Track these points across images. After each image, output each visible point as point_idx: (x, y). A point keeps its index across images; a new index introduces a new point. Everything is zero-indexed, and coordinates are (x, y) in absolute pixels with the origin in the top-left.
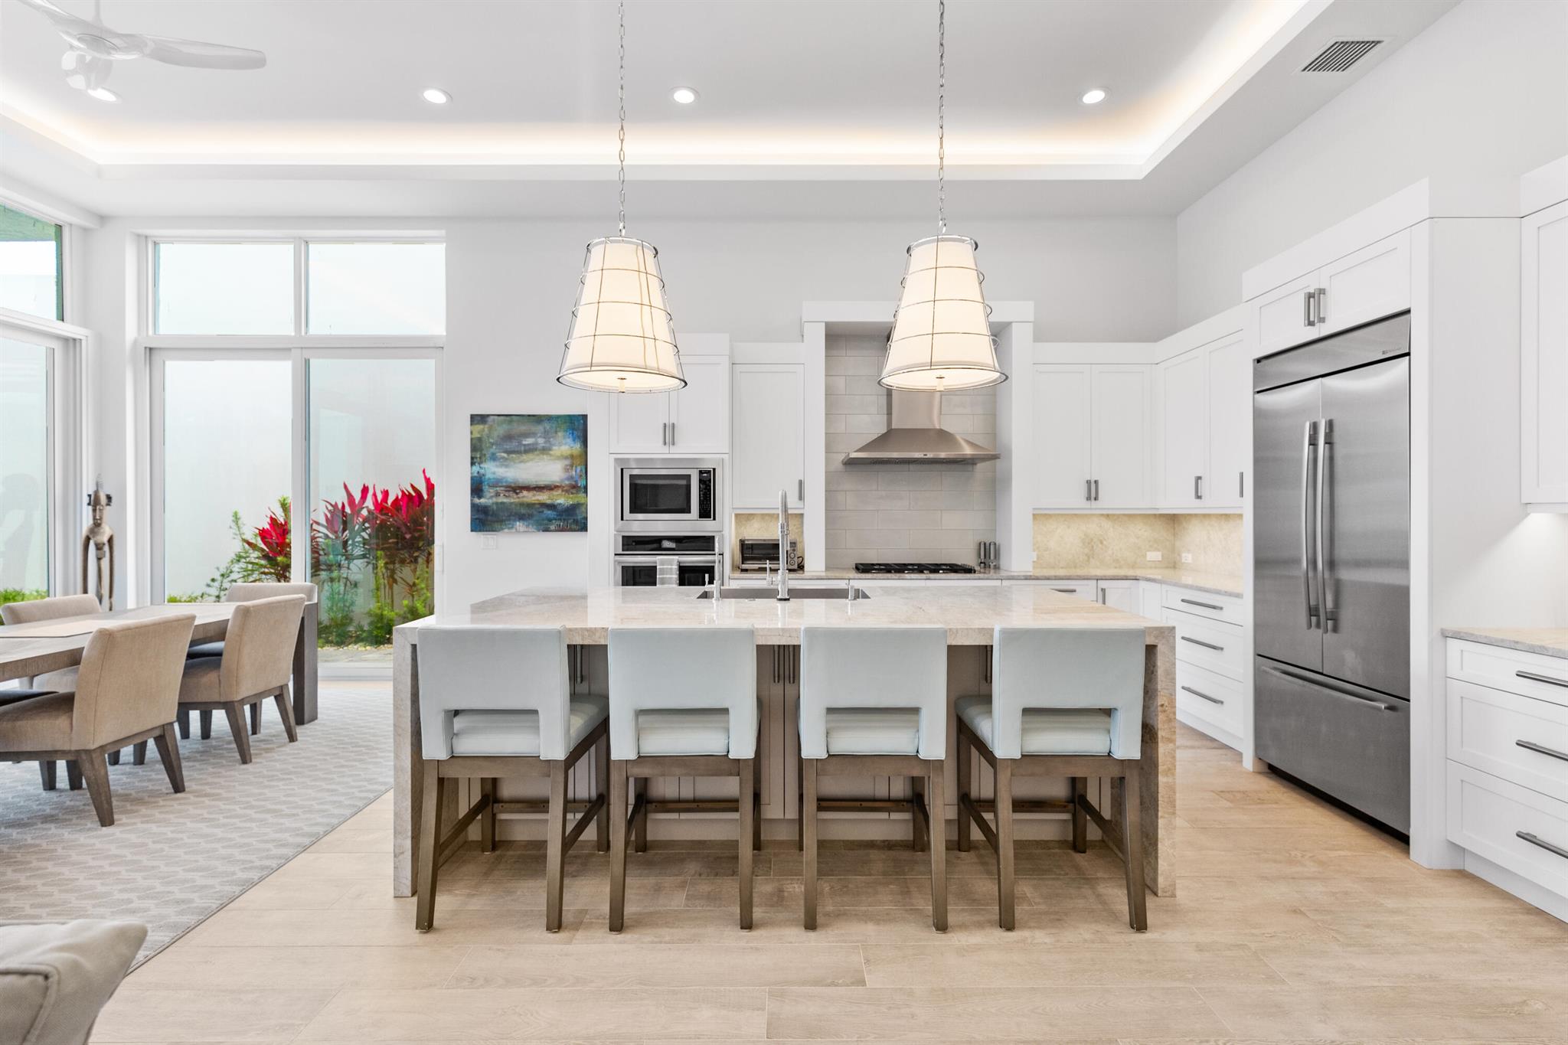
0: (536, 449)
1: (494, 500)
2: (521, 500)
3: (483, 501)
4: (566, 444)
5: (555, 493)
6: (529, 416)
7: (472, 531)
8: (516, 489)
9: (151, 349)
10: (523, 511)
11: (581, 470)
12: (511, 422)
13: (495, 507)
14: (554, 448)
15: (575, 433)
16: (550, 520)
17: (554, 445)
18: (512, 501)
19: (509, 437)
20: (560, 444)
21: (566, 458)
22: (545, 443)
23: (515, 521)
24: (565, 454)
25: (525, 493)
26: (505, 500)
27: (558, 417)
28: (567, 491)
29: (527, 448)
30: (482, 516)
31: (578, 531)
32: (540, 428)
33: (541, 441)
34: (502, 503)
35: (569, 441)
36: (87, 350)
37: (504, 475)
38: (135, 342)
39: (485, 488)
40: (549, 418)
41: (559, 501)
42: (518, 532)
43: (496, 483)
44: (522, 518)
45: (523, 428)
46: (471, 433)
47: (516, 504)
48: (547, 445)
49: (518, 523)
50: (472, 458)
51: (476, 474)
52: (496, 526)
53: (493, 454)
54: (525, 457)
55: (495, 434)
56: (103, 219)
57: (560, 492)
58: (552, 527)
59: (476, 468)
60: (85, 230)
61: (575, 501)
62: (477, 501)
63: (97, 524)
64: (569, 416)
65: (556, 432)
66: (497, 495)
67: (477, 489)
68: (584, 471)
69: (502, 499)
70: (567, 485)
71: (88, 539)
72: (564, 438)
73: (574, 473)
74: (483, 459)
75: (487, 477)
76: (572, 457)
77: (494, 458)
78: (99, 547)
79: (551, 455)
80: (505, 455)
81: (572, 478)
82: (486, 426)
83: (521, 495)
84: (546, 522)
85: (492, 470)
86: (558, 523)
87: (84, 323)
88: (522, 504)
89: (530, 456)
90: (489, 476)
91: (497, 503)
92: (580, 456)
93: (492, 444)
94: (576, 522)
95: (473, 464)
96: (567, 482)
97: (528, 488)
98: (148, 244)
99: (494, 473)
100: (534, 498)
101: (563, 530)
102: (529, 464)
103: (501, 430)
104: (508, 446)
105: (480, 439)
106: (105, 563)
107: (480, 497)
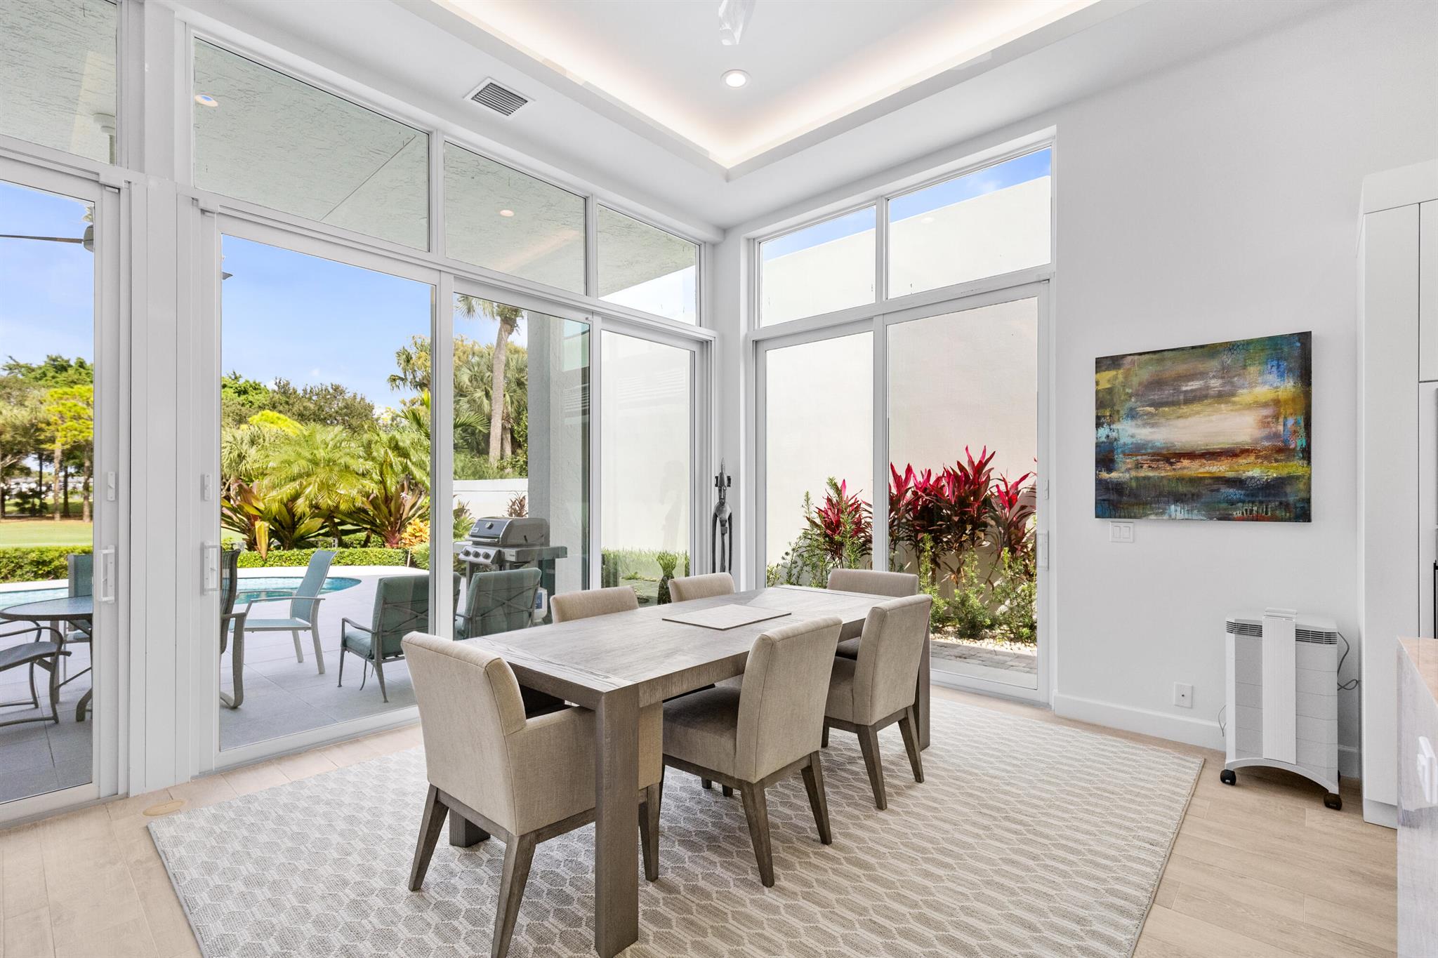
0: (1206, 397)
1: (1133, 473)
2: (1179, 473)
3: (1114, 475)
4: (1264, 383)
5: (1242, 461)
6: (1193, 348)
7: (1097, 517)
8: (1171, 456)
9: (756, 342)
10: (1182, 489)
11: (1296, 423)
12: (1163, 360)
13: (1134, 484)
14: (1240, 391)
15: (1284, 364)
16: (1232, 503)
17: (1242, 387)
18: (1163, 474)
19: (1157, 383)
20: (1252, 385)
21: (1265, 405)
22: (1223, 385)
23: (1168, 503)
24: (1263, 399)
25: (1186, 462)
26: (1151, 474)
27: (1248, 343)
28: (1266, 458)
29: (1190, 396)
30: (1114, 497)
31: (1289, 520)
32: (1214, 364)
33: (1215, 384)
34: (1148, 478)
35: (1273, 378)
36: (716, 347)
37: (1149, 438)
38: (746, 336)
39: (1119, 457)
40: (1231, 347)
41: (1250, 474)
42: (1171, 519)
43: (1137, 450)
44: (1179, 499)
45: (1182, 368)
46: (1097, 383)
47: (1169, 479)
48: (1228, 388)
49: (1173, 507)
50: (1098, 418)
51: (1103, 439)
52: (1136, 510)
53: (1131, 409)
54: (1185, 409)
55: (1135, 381)
56: (725, 230)
57: (1252, 458)
58: (1237, 514)
59: (1104, 431)
60: (714, 245)
61: (1284, 472)
62: (1105, 475)
63: (722, 503)
64: (1270, 338)
65: (1245, 367)
66: (1138, 466)
67: (1105, 458)
68: (1302, 424)
69: (1145, 472)
70: (1265, 449)
71: (715, 516)
72: (1261, 373)
73: (1281, 428)
74: (1116, 417)
75: (1122, 441)
76: (1277, 402)
77: (1132, 415)
78: (723, 525)
79: (1234, 403)
80: (1151, 409)
81: (1276, 435)
82: (1121, 371)
83: (1178, 465)
84: (1224, 505)
85: (1128, 431)
86: (1248, 507)
87: (713, 327)
88: (1180, 479)
89: (1196, 407)
90: (1125, 439)
91: (1137, 478)
92: (1294, 400)
93: (1131, 396)
94: (1285, 506)
95: (1099, 425)
96: (1266, 444)
97: (1191, 455)
98: (753, 242)
99: (1132, 436)
100: (1202, 470)
101: (1258, 518)
102: (1191, 420)
103: (1145, 374)
104: (1155, 396)
105: (1110, 391)
106: (727, 537)
107: (1110, 470)
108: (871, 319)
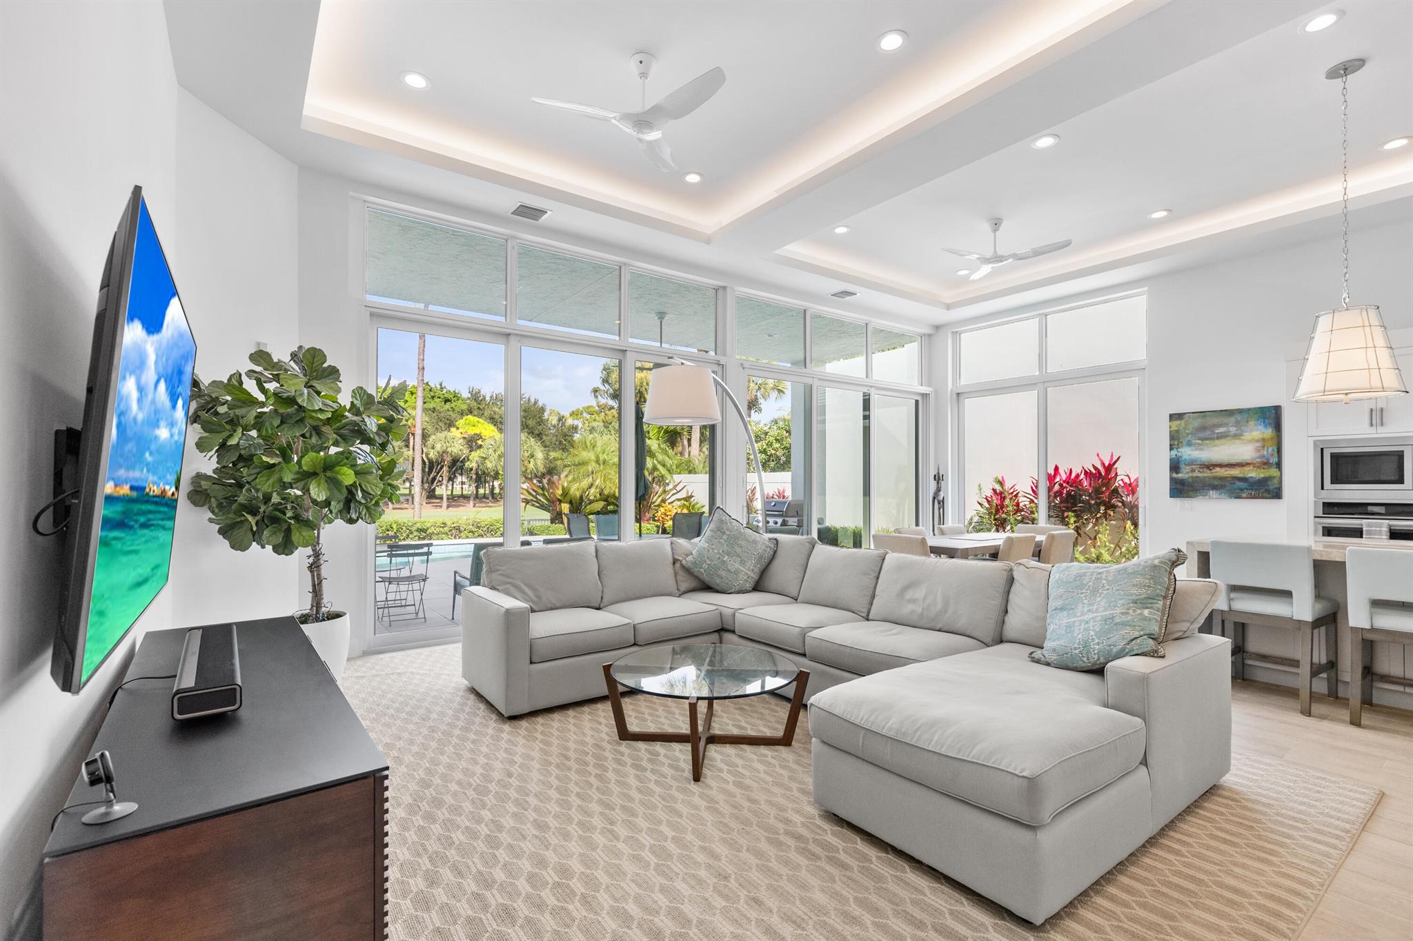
0: (1227, 436)
1: (1190, 475)
2: (1214, 475)
3: (1180, 475)
4: (1257, 430)
5: (1247, 469)
6: (1221, 411)
7: (1171, 497)
8: (1210, 466)
9: (958, 394)
10: (1216, 483)
11: (1273, 450)
12: (1206, 416)
13: (1190, 480)
14: (1245, 434)
15: (1267, 421)
16: (1242, 490)
17: (1246, 432)
18: (1206, 475)
19: (1203, 428)
20: (1251, 431)
21: (1258, 441)
22: (1236, 430)
23: (1208, 490)
24: (1256, 438)
25: (1218, 469)
26: (1200, 475)
27: (1249, 409)
28: (1258, 467)
29: (1219, 435)
30: (1179, 487)
31: (1270, 498)
32: (1232, 419)
33: (1233, 429)
34: (1198, 477)
35: (1261, 427)
36: (932, 397)
37: (1198, 456)
38: (952, 390)
39: (1182, 466)
40: (1240, 411)
41: (1250, 475)
42: (1210, 498)
43: (1191, 463)
44: (1214, 488)
45: (1216, 421)
46: (1170, 427)
47: (1210, 478)
48: (1239, 432)
49: (1211, 492)
50: (1171, 445)
51: (1174, 456)
52: (1191, 493)
53: (1189, 441)
54: (1217, 442)
55: (1191, 427)
56: (937, 328)
57: (1251, 467)
58: (1244, 495)
59: (1174, 453)
60: (930, 335)
61: (1267, 475)
62: (1175, 475)
63: (938, 490)
64: (1260, 408)
65: (1247, 422)
66: (1193, 471)
67: (1175, 466)
68: (1276, 450)
69: (1196, 474)
70: (1258, 463)
71: (934, 498)
72: (1256, 425)
73: (1265, 453)
74: (1180, 445)
75: (1184, 458)
76: (1263, 440)
77: (1189, 444)
78: (939, 503)
79: (1242, 440)
80: (1200, 442)
81: (1263, 456)
82: (1183, 421)
83: (1214, 471)
84: (1238, 491)
85: (1187, 453)
86: (1250, 492)
87: (929, 386)
88: (1215, 478)
89: (1223, 441)
90: (1185, 457)
91: (1192, 477)
92: (1272, 439)
93: (1188, 434)
94: (1268, 491)
95: (1171, 449)
96: (1258, 460)
97: (1221, 466)
98: (956, 334)
99: (1190, 455)
100: (1226, 473)
101: (1254, 497)
102: (1221, 448)
103: (1196, 423)
104: (1201, 435)
105: (1177, 431)
106: (941, 510)
107: (1177, 473)
108: (1035, 384)
